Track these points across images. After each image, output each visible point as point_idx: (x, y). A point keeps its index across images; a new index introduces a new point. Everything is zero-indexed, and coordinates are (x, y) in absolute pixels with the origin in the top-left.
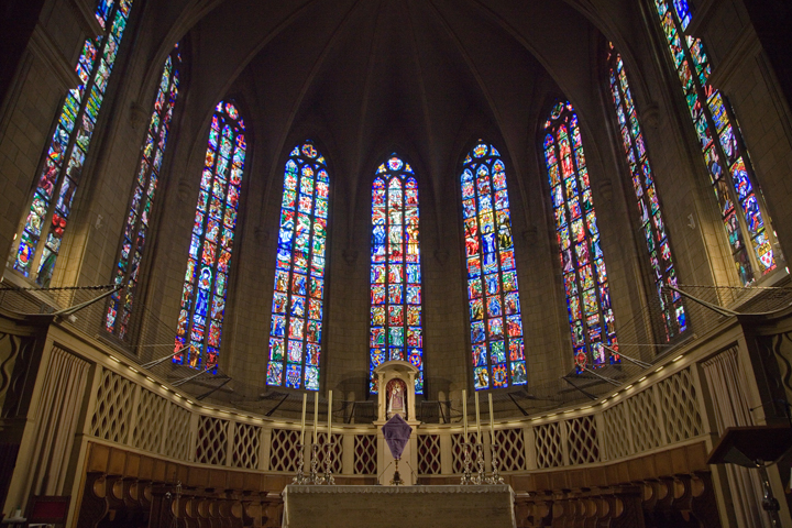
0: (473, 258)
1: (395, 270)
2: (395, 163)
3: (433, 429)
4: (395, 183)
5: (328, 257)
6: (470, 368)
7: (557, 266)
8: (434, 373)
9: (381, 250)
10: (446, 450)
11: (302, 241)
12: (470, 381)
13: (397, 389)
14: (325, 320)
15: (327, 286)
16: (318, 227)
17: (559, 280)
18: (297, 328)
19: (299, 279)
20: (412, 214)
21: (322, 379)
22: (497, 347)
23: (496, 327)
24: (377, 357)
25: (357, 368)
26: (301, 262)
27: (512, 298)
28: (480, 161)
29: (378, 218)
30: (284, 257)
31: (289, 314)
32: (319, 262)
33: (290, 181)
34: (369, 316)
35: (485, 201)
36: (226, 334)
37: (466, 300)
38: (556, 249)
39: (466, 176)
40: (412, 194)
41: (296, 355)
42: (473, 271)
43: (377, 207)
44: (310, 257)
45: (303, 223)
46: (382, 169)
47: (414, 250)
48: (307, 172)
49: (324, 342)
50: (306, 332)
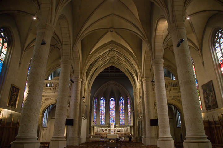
0: (120, 111)
1: (112, 111)
2: (112, 98)
3: (115, 128)
4: (112, 101)
5: (105, 110)
6: (119, 122)
7: (128, 113)
8: (116, 123)
9: (111, 109)
10: (117, 130)
11: (102, 109)
12: (119, 123)
13: (112, 125)
14: (105, 117)
15: (105, 113)
16: (104, 107)
17: (128, 115)
18: (102, 118)
19: (102, 113)
20: (114, 105)
21: (105, 123)
22: (122, 120)
23: (122, 118)
24: (110, 121)
25: (108, 122)
26: (102, 111)
27: (124, 115)
28: (121, 99)
29: (110, 105)
30: (101, 111)
31: (102, 117)
32: (104, 111)
33: (101, 102)
34: (109, 116)
35: (122, 104)
36: (97, 120)
37: (119, 115)
38: (128, 111)
39: (120, 101)
40: (114, 102)
41: (102, 121)
42: (120, 112)
43: (110, 104)
44: (103, 111)
45: (103, 106)
46: (111, 99)
47: (114, 109)
48: (103, 101)
49: (105, 119)
50: (103, 119)
